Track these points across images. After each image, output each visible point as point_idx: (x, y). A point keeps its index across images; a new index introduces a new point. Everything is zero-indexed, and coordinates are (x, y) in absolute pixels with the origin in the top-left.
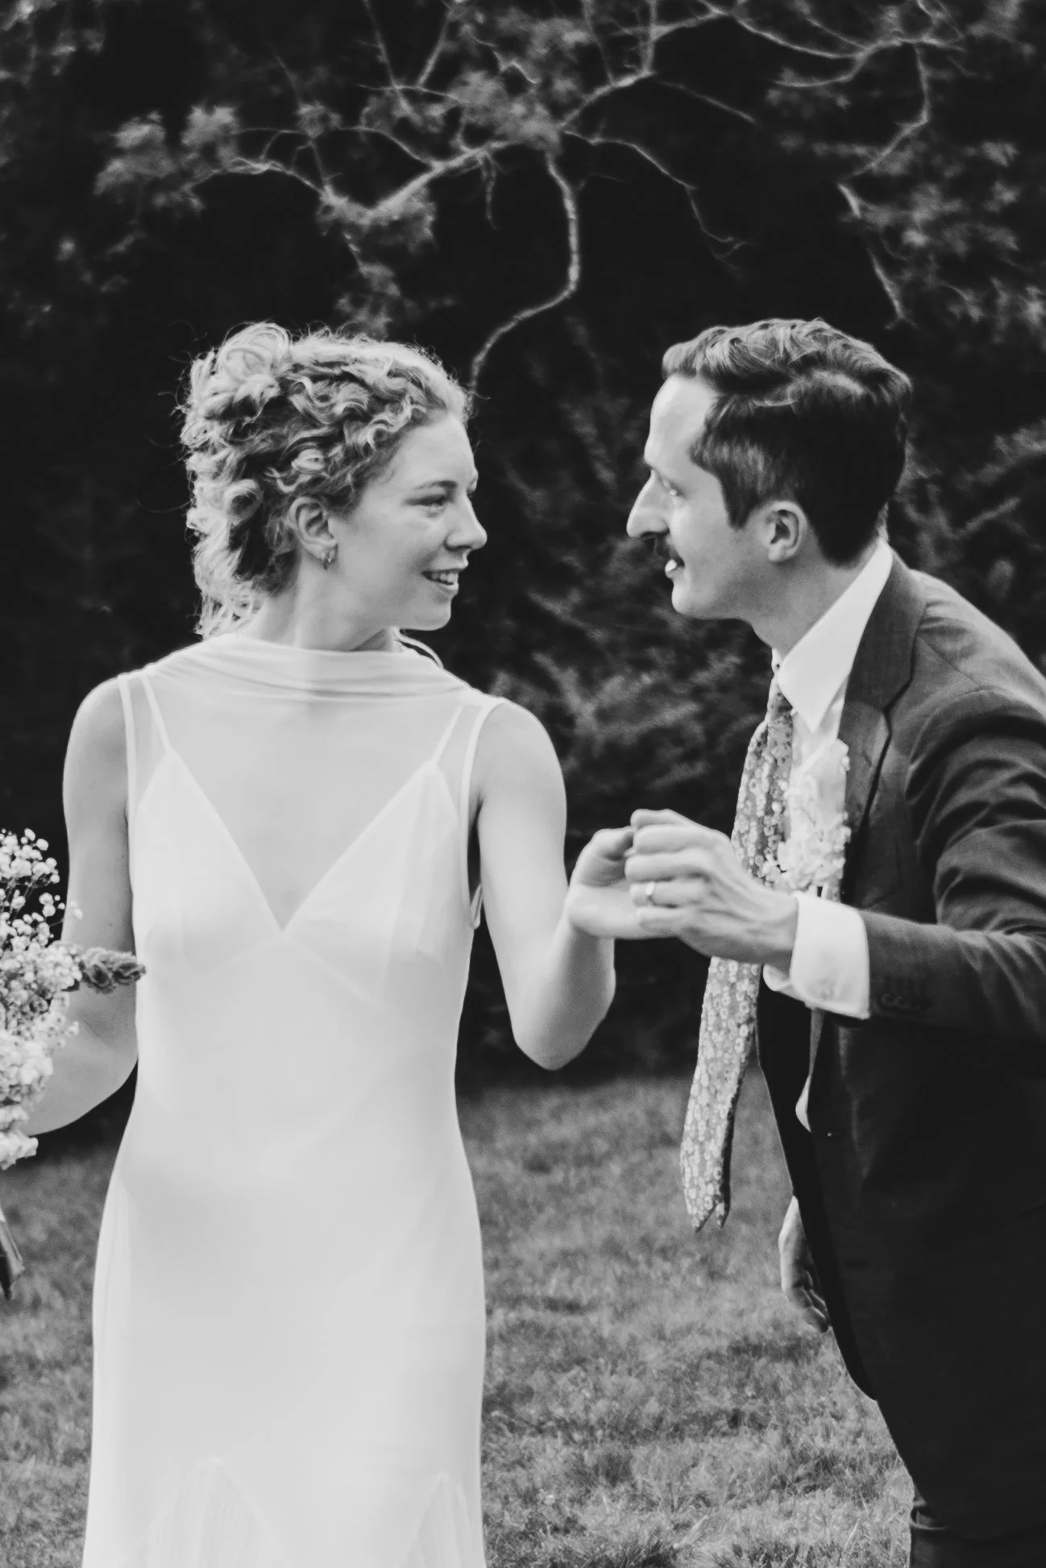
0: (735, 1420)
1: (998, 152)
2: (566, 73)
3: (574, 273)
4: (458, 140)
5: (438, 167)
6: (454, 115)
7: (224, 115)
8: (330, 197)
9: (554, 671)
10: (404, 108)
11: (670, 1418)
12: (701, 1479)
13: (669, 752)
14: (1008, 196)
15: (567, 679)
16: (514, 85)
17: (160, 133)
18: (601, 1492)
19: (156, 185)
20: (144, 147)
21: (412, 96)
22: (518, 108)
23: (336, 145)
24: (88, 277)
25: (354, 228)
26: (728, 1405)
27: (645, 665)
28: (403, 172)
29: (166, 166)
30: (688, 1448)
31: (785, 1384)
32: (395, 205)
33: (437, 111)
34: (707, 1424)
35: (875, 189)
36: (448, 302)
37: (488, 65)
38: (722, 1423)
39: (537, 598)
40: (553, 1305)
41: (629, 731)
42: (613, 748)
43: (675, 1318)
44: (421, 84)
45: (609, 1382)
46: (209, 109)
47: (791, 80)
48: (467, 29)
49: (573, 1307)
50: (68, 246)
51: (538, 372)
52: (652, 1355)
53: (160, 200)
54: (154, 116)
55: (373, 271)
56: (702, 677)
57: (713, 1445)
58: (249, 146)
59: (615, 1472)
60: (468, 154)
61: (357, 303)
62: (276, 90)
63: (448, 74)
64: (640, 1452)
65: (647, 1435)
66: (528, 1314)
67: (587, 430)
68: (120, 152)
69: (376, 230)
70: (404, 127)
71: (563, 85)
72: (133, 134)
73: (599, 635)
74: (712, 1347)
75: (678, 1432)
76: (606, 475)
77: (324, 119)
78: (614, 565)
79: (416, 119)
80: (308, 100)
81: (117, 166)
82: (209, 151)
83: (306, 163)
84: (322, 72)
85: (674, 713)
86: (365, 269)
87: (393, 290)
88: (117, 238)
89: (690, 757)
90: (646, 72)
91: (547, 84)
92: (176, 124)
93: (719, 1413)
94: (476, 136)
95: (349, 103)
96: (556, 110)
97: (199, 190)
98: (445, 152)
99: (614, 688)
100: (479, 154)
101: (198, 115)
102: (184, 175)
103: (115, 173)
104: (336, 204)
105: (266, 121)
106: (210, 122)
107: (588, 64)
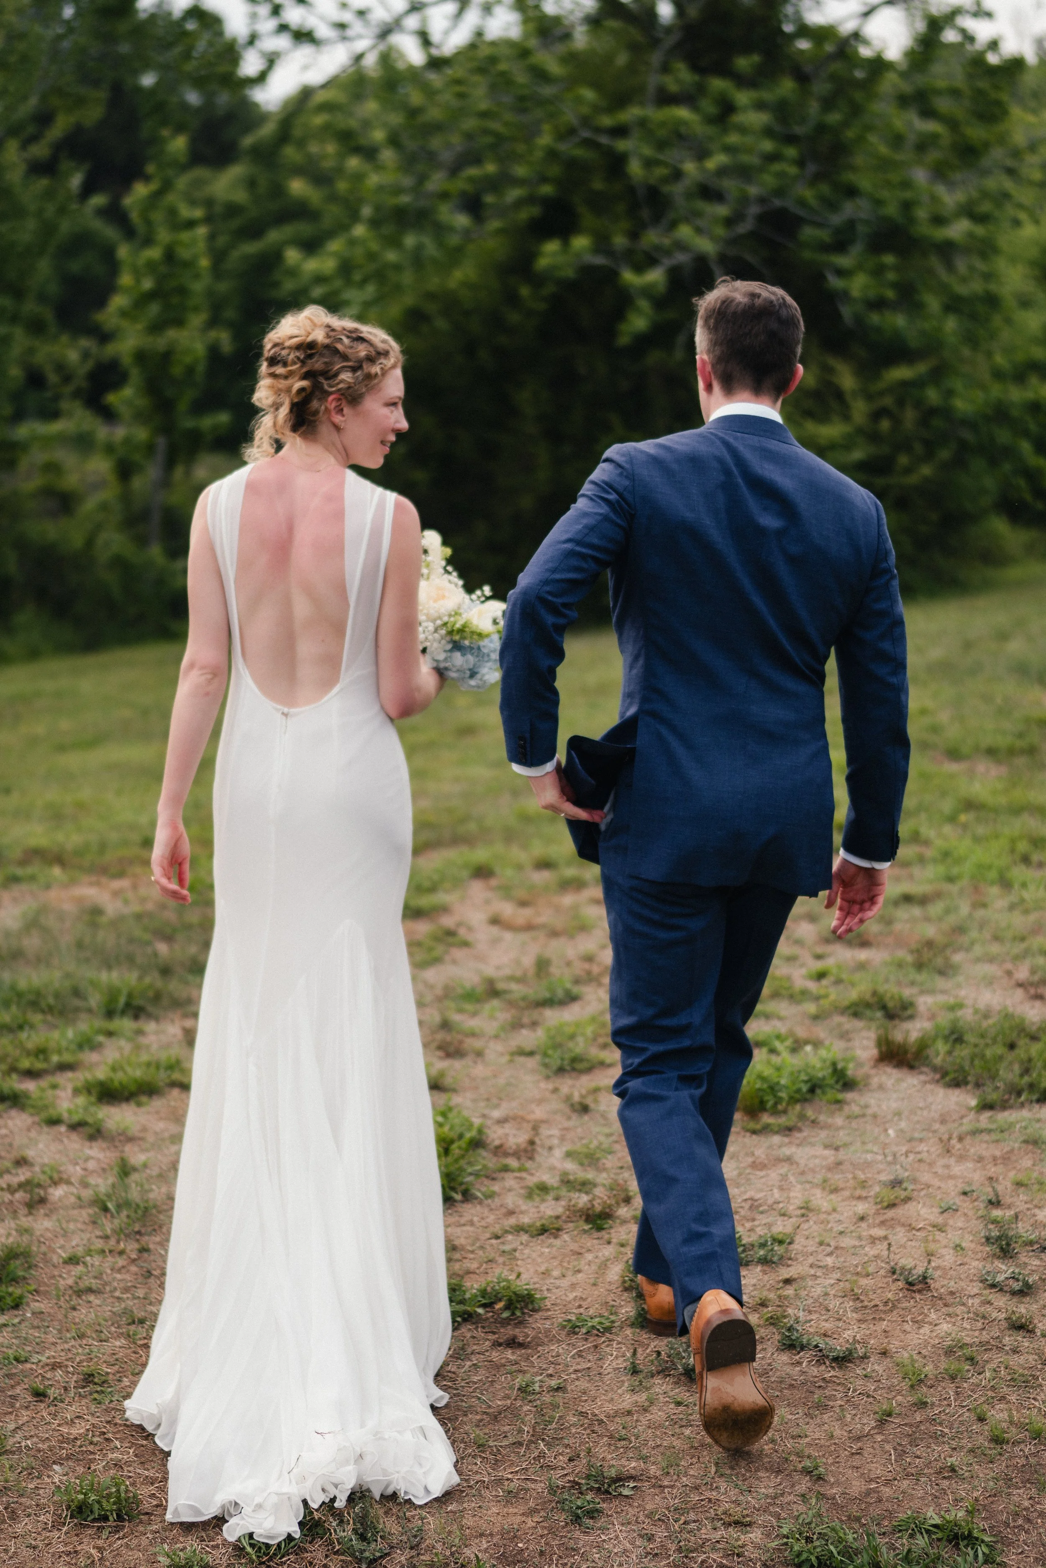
1: (889, 259)
2: (719, 226)
4: (676, 252)
5: (668, 262)
6: (674, 242)
7: (586, 240)
8: (626, 273)
14: (891, 276)
16: (699, 230)
17: (560, 247)
19: (558, 268)
22: (700, 239)
23: (628, 253)
25: (635, 285)
28: (654, 263)
29: (562, 260)
32: (651, 277)
33: (668, 240)
35: (841, 273)
37: (689, 222)
46: (580, 238)
47: (806, 229)
48: (681, 210)
53: (559, 274)
54: (558, 240)
55: (644, 304)
58: (595, 252)
60: (681, 258)
62: (606, 231)
63: (673, 225)
68: (544, 255)
69: (643, 286)
70: (655, 246)
71: (718, 231)
72: (552, 247)
77: (624, 243)
79: (659, 243)
81: (543, 260)
82: (579, 255)
83: (616, 260)
84: (624, 224)
86: (638, 302)
87: (649, 309)
91: (711, 230)
92: (566, 243)
94: (683, 250)
95: (634, 235)
96: (715, 240)
98: (671, 257)
100: (684, 257)
101: (575, 240)
102: (569, 264)
103: (543, 263)
104: (628, 276)
105: (602, 244)
106: (581, 242)
107: (729, 222)
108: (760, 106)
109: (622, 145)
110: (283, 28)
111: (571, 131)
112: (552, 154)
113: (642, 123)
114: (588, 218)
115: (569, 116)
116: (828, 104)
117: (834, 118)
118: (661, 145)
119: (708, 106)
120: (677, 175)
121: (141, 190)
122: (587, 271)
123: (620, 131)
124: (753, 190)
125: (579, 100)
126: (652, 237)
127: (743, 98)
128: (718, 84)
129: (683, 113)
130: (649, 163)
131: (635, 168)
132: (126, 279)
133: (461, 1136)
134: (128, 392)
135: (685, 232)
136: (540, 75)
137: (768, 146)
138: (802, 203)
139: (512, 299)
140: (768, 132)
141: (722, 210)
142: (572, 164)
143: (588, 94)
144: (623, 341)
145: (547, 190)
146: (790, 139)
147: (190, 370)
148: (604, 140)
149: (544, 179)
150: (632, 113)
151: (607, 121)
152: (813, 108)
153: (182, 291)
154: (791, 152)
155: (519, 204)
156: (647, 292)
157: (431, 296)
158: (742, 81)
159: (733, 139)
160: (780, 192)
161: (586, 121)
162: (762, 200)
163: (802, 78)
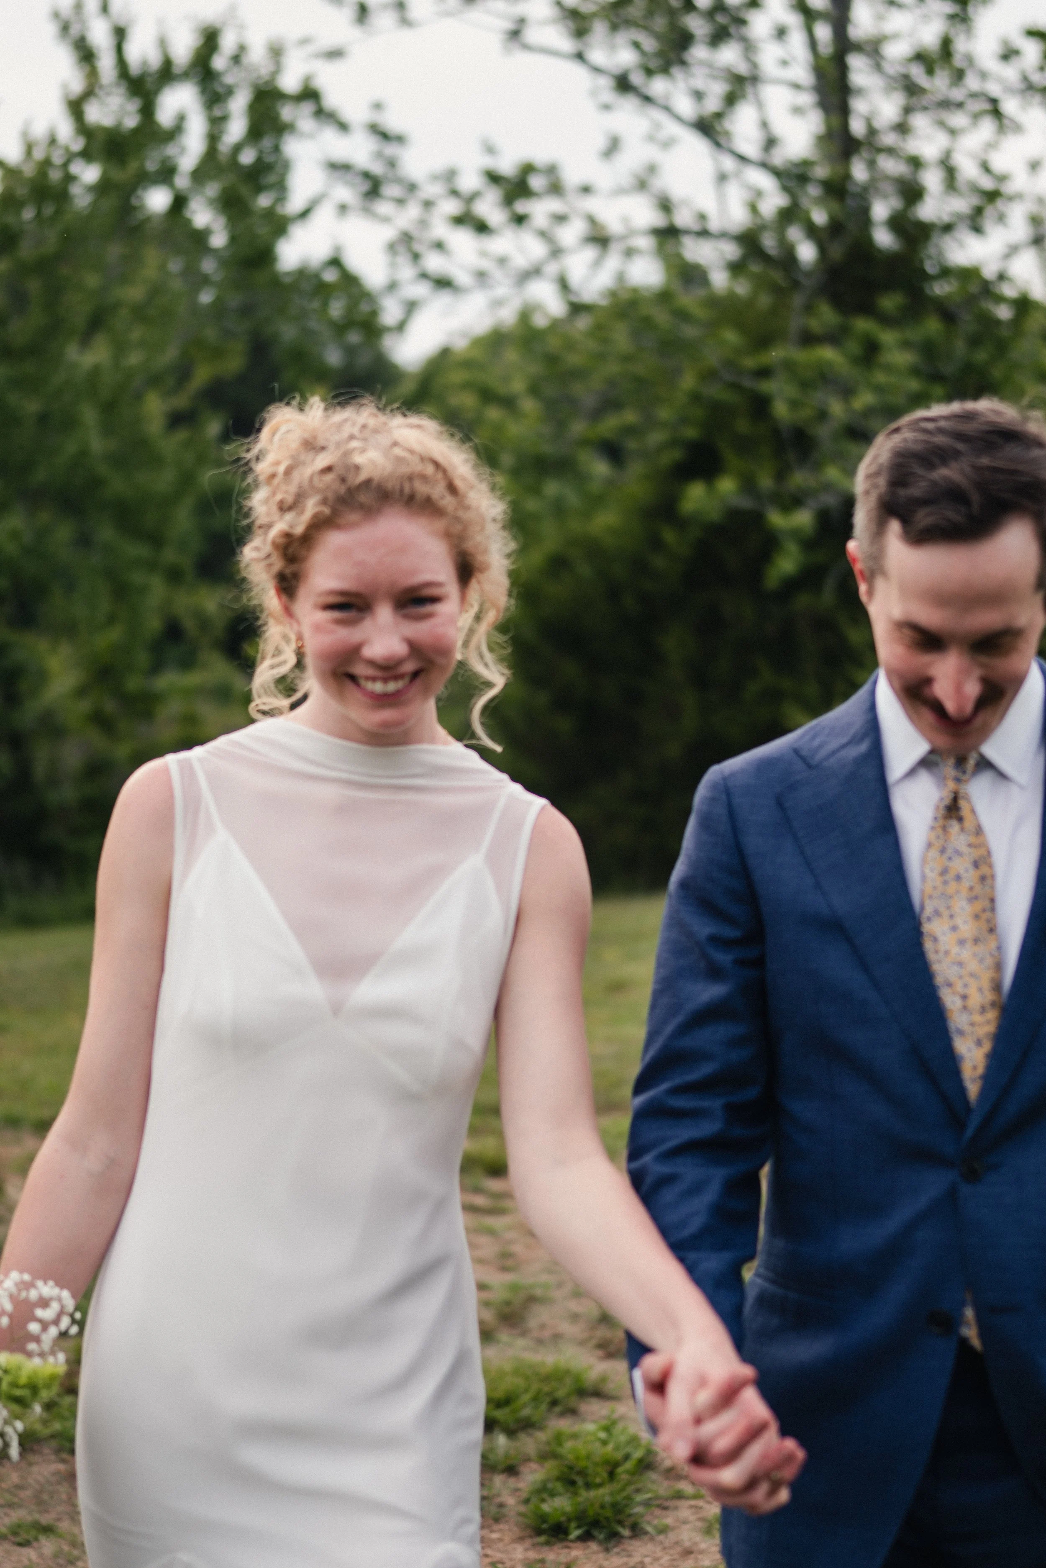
8: (772, 515)
19: (703, 511)
23: (775, 494)
25: (782, 527)
28: (801, 505)
29: (708, 504)
46: (726, 480)
54: (703, 482)
55: (792, 547)
60: (826, 499)
62: (751, 471)
69: (791, 529)
72: (696, 490)
82: (725, 497)
83: (763, 501)
84: (769, 465)
86: (786, 545)
92: (711, 485)
95: (780, 477)
101: (720, 482)
103: (688, 506)
104: (775, 519)
105: (748, 485)
106: (727, 485)
108: (906, 345)
109: (768, 387)
110: (424, 276)
111: (715, 374)
112: (696, 397)
113: (787, 364)
114: (733, 460)
115: (711, 358)
116: (975, 341)
117: (981, 356)
118: (805, 385)
119: (854, 347)
120: (823, 416)
122: (734, 514)
123: (764, 373)
125: (722, 342)
126: (799, 479)
127: (888, 337)
128: (863, 324)
129: (828, 354)
130: (794, 404)
131: (781, 410)
133: (627, 1457)
135: (831, 473)
136: (682, 315)
137: (914, 385)
139: (656, 543)
140: (915, 371)
142: (715, 407)
143: (731, 336)
144: (771, 584)
145: (691, 433)
148: (747, 383)
149: (687, 422)
150: (776, 354)
151: (750, 362)
152: (960, 347)
155: (661, 447)
156: (796, 534)
157: (574, 542)
158: (886, 321)
159: (880, 377)
161: (730, 364)
163: (948, 317)
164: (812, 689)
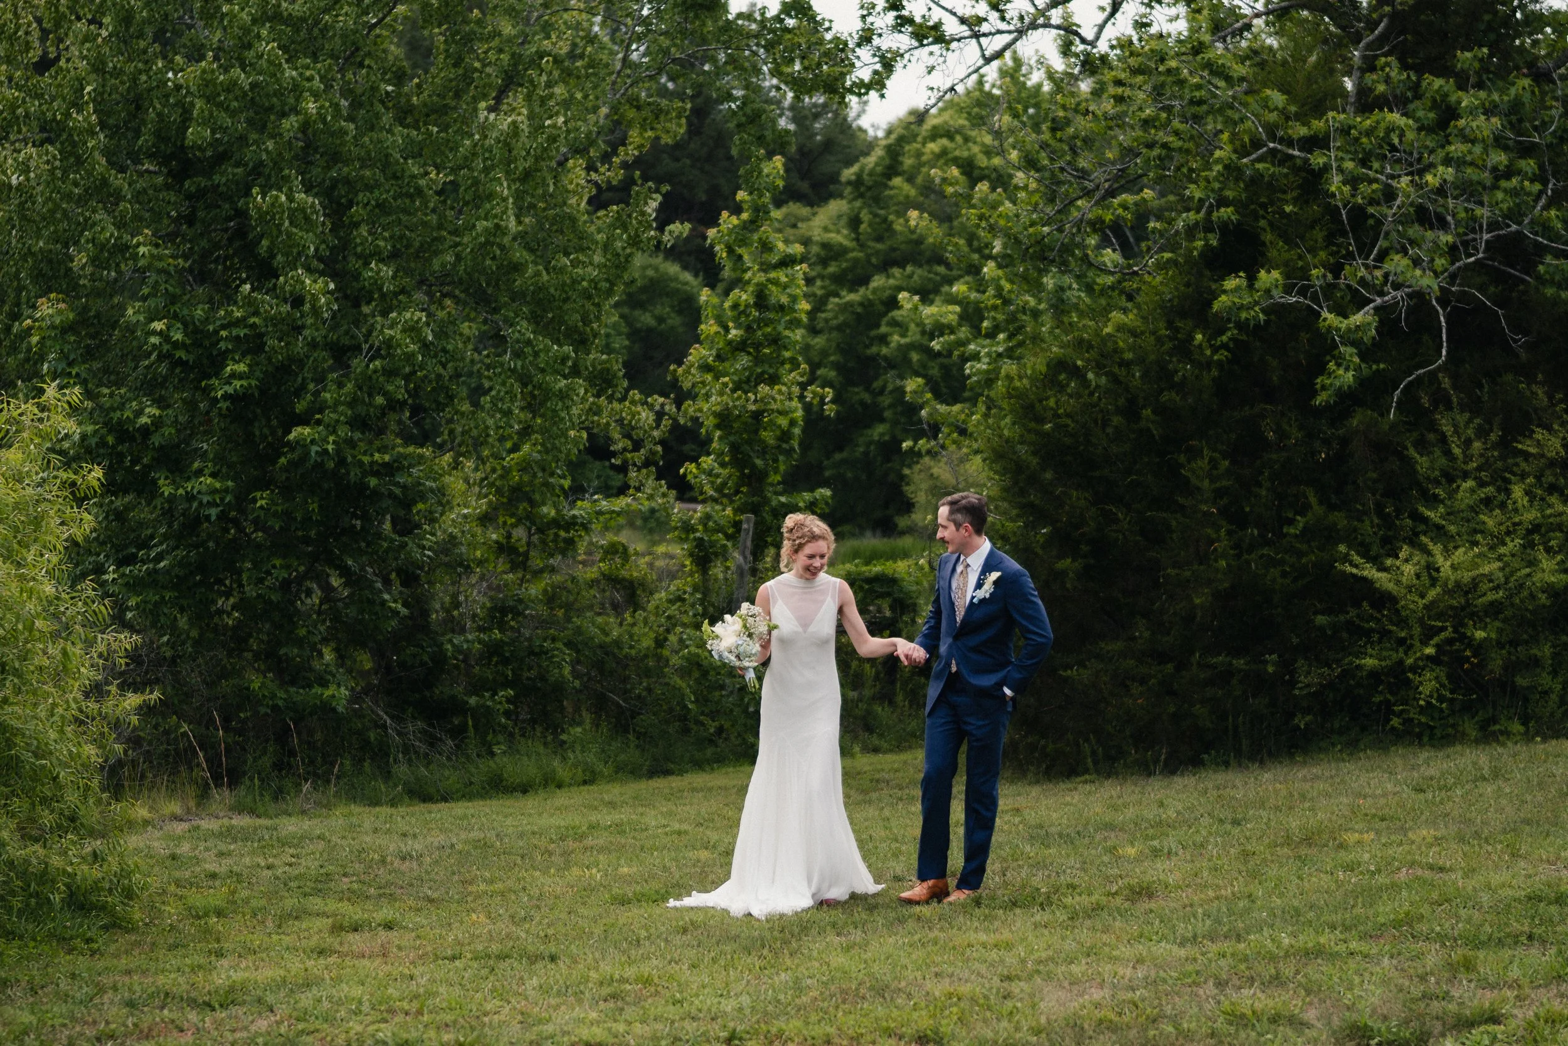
0: (1530, 937)
2: (1441, 256)
3: (1444, 352)
4: (1389, 287)
5: (1379, 300)
6: (1386, 276)
7: (1276, 274)
8: (1325, 314)
9: (1431, 546)
10: (1362, 272)
11: (1496, 935)
12: (1515, 972)
13: (1485, 586)
15: (1437, 549)
16: (1416, 262)
17: (1245, 283)
18: (1463, 976)
19: (1241, 308)
20: (1237, 289)
21: (1367, 267)
22: (1418, 272)
23: (1329, 289)
24: (1208, 352)
25: (1338, 329)
26: (1526, 929)
27: (1475, 543)
28: (1361, 303)
29: (1247, 300)
30: (1507, 953)
31: (1556, 919)
32: (1358, 318)
33: (1378, 273)
34: (1516, 940)
36: (1382, 366)
37: (1405, 252)
38: (1523, 939)
39: (1422, 509)
40: (1431, 867)
41: (1466, 576)
42: (1458, 584)
43: (1496, 879)
44: (1370, 262)
45: (1463, 913)
46: (1269, 272)
47: (1549, 259)
48: (1394, 235)
49: (1442, 869)
50: (1199, 337)
51: (1425, 401)
52: (1485, 898)
53: (1244, 315)
54: (1242, 274)
55: (1347, 351)
56: (1502, 550)
57: (1520, 951)
58: (1288, 290)
59: (1468, 966)
60: (1392, 295)
61: (1339, 365)
62: (1300, 263)
63: (1382, 257)
64: (1481, 954)
65: (1483, 943)
66: (1419, 872)
67: (1448, 429)
68: (1225, 292)
69: (1349, 330)
70: (1362, 282)
71: (1440, 262)
72: (1230, 283)
73: (1452, 529)
74: (1517, 895)
75: (1500, 942)
76: (1457, 451)
77: (1324, 276)
78: (1460, 495)
79: (1369, 277)
80: (1315, 267)
81: (1223, 298)
82: (1268, 291)
83: (1315, 298)
84: (1323, 255)
85: (1490, 567)
86: (1342, 349)
87: (1356, 360)
88: (1222, 332)
89: (1497, 588)
90: (1481, 255)
91: (1432, 260)
92: (1252, 278)
93: (1522, 933)
94: (1397, 286)
95: (1336, 269)
96: (1436, 274)
97: (1263, 310)
98: (1381, 294)
99: (1459, 555)
100: (1399, 294)
101: (1262, 274)
102: (1256, 303)
103: (1222, 302)
104: (1329, 318)
105: (1296, 278)
106: (1269, 278)
107: (1453, 252)
108: (1489, 111)
109: (1318, 159)
110: (904, 21)
111: (1256, 144)
112: (1232, 171)
113: (1345, 131)
114: (1277, 249)
115: (1251, 125)
119: (1424, 110)
120: (1390, 195)
121: (728, 221)
122: (1276, 311)
123: (1317, 142)
124: (1483, 213)
125: (1265, 104)
126: (1357, 271)
127: (1467, 100)
128: (1436, 83)
129: (1395, 117)
130: (1353, 181)
131: (1335, 184)
132: (709, 327)
134: (707, 461)
135: (1397, 263)
137: (1499, 158)
138: (1546, 228)
139: (1184, 349)
140: (1499, 142)
141: (1446, 238)
142: (1256, 181)
143: (1277, 98)
144: (1320, 399)
145: (1226, 212)
146: (1527, 150)
147: (785, 436)
148: (1296, 153)
149: (1222, 202)
150: (1332, 119)
151: (1300, 130)
153: (776, 341)
154: (1529, 165)
155: (1191, 231)
156: (1352, 338)
157: (1080, 344)
159: (1457, 148)
160: (1514, 214)
161: (1273, 130)
162: (1493, 226)
163: (1541, 77)
164: (1368, 527)
